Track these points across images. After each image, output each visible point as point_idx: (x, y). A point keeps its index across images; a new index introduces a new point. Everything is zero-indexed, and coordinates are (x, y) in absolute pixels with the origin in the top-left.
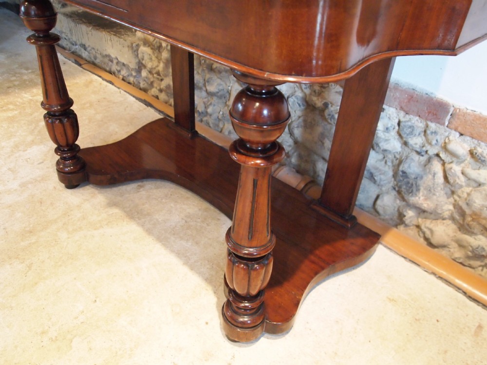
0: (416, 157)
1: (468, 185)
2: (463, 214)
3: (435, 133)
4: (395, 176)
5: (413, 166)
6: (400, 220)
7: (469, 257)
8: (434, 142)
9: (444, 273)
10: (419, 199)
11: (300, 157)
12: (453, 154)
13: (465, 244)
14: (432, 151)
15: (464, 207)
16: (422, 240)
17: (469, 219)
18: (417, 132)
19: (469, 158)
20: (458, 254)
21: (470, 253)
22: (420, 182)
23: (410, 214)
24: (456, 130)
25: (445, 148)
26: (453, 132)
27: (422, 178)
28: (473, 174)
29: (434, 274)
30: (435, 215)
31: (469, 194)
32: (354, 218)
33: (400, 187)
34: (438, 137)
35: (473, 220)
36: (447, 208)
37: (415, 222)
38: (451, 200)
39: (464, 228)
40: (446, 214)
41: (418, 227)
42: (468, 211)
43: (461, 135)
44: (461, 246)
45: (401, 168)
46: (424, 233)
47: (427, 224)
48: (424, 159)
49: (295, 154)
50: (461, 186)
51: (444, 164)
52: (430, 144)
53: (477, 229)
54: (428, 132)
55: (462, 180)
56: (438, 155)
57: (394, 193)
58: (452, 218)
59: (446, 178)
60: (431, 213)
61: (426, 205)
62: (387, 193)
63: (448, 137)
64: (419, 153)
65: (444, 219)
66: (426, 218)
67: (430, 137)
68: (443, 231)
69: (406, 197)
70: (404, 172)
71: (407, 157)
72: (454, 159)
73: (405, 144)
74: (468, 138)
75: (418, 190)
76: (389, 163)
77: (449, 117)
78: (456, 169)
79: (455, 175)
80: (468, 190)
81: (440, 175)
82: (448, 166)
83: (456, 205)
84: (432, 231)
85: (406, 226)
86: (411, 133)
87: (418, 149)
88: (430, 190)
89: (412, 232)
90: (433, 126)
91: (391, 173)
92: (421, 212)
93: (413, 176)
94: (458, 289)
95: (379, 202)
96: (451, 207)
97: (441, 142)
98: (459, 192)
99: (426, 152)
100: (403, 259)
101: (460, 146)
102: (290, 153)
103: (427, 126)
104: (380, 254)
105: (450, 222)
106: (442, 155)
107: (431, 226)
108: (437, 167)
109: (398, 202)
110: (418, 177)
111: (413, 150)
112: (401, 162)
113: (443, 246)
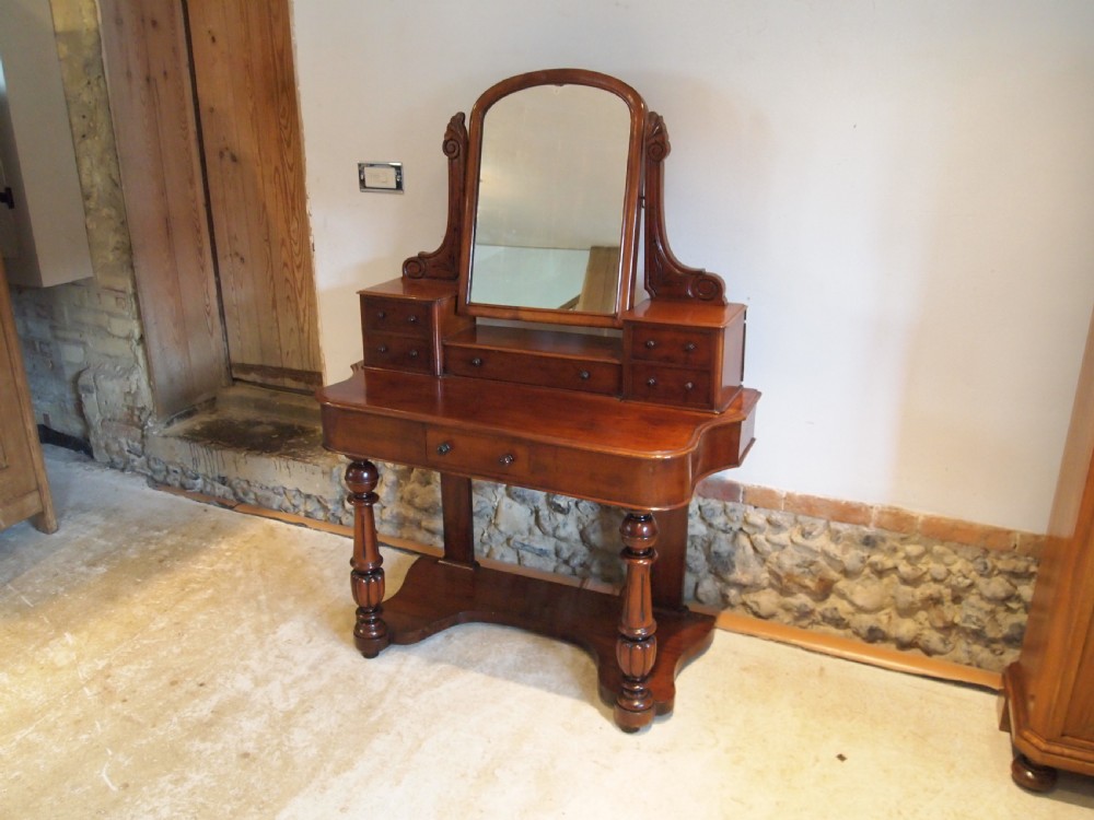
0: (723, 536)
1: (775, 550)
2: (778, 578)
3: (734, 510)
4: (708, 558)
5: (722, 545)
6: (725, 602)
7: (797, 619)
8: (735, 519)
9: (779, 637)
10: (738, 575)
11: (602, 564)
12: (754, 526)
13: (790, 606)
14: (736, 527)
15: (777, 570)
16: (751, 616)
17: (785, 581)
18: (718, 513)
19: (768, 526)
20: (787, 618)
21: (796, 614)
22: (733, 558)
23: (733, 592)
24: (750, 504)
25: (746, 521)
26: (749, 507)
27: (733, 554)
28: (776, 538)
29: (771, 640)
30: (754, 587)
31: (778, 558)
32: (686, 608)
33: (716, 569)
34: (738, 514)
35: (789, 581)
36: (764, 577)
37: (739, 601)
38: (765, 568)
39: (784, 591)
40: (765, 583)
41: (744, 604)
42: (782, 574)
43: (756, 507)
44: (788, 609)
45: (712, 549)
46: (751, 608)
47: (750, 598)
48: (730, 536)
49: (595, 563)
50: (769, 553)
51: (749, 536)
52: (732, 521)
53: (795, 589)
54: (728, 511)
55: (768, 547)
56: (741, 529)
57: (712, 576)
58: (771, 585)
59: (755, 548)
60: (751, 586)
61: (745, 579)
62: (706, 578)
63: (745, 511)
64: (725, 532)
65: (764, 588)
66: (748, 593)
67: (731, 515)
68: (767, 600)
69: (724, 576)
70: (716, 553)
71: (715, 538)
72: (757, 530)
73: (710, 525)
74: (762, 510)
75: (734, 566)
76: (699, 548)
77: (741, 495)
78: (760, 538)
79: (761, 544)
80: (776, 554)
81: (749, 547)
82: (753, 537)
83: (772, 572)
84: (756, 603)
85: (732, 606)
86: (713, 515)
87: (722, 527)
88: (745, 564)
89: (740, 611)
90: (730, 505)
91: (703, 557)
92: (742, 587)
93: (726, 555)
94: (796, 646)
95: (700, 590)
96: (767, 575)
97: (741, 517)
98: (770, 559)
99: (731, 529)
100: (740, 636)
101: (758, 517)
102: (588, 563)
103: (725, 506)
104: (720, 638)
105: (769, 590)
106: (745, 529)
107: (755, 599)
108: (744, 540)
109: (718, 584)
110: (731, 554)
111: (718, 529)
112: (710, 544)
113: (772, 616)
